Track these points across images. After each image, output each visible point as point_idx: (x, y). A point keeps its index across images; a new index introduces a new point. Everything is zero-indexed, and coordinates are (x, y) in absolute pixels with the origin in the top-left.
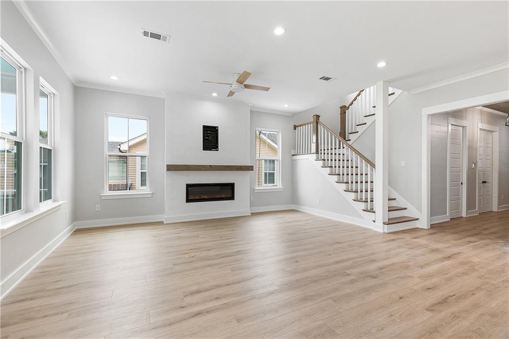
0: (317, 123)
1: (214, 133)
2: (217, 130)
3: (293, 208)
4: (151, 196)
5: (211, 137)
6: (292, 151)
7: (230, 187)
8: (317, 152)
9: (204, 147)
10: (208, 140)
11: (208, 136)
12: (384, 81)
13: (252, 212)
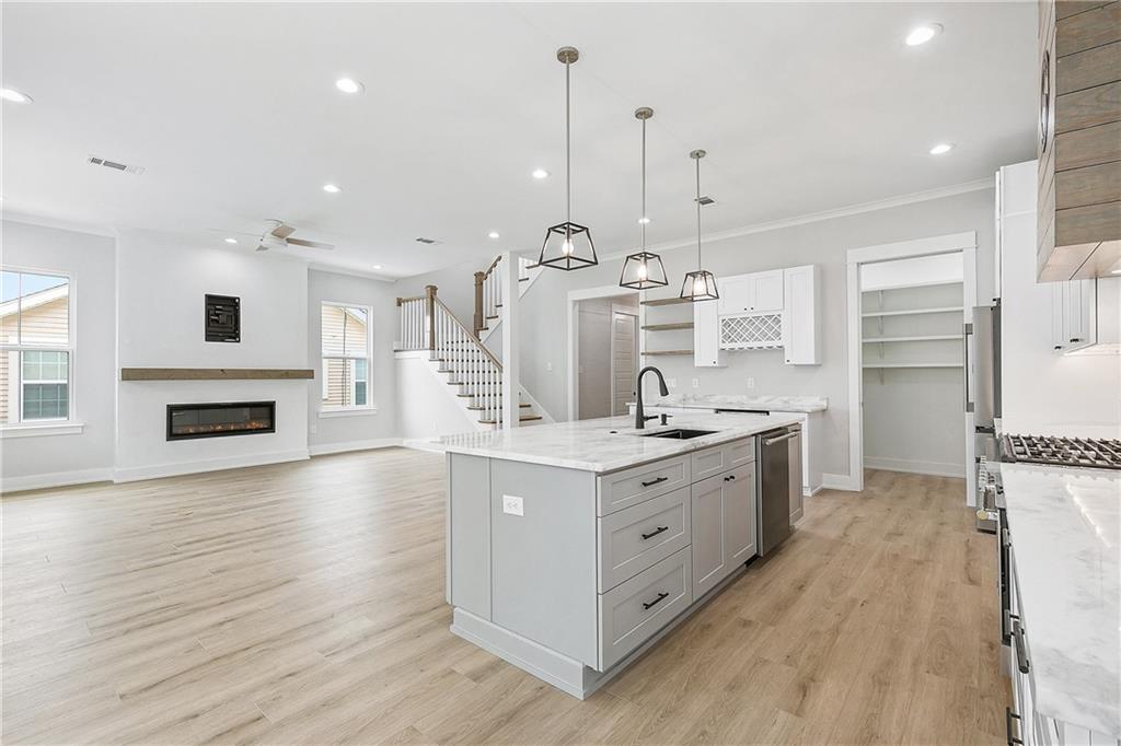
0: (432, 299)
1: (232, 309)
2: (238, 304)
3: (395, 444)
4: (80, 431)
5: (223, 318)
6: (395, 343)
7: (265, 411)
8: (432, 347)
9: (206, 335)
10: (217, 321)
11: (217, 315)
12: (511, 252)
13: (313, 454)
